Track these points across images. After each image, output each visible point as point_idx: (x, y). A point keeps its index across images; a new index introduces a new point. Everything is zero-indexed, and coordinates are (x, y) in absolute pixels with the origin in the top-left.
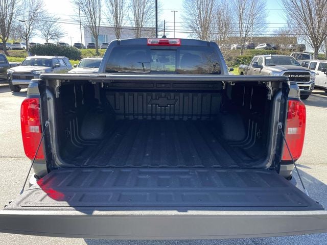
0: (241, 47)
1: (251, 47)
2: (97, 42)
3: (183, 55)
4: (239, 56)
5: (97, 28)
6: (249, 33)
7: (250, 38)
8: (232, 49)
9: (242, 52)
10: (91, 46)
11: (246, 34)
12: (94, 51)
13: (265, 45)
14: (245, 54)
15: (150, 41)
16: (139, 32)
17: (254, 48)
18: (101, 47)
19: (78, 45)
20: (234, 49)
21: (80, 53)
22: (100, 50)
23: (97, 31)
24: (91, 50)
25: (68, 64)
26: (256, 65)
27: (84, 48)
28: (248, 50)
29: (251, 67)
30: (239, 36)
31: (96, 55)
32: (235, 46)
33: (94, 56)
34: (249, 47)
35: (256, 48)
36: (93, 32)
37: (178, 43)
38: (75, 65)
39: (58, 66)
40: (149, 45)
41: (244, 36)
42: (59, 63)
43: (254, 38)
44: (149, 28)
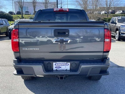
0: (107, 13)
1: (113, 12)
2: (22, 11)
3: (70, 16)
4: (106, 18)
5: (23, 3)
6: (112, 5)
7: (112, 7)
8: (102, 14)
9: (108, 16)
10: (19, 13)
11: (110, 5)
12: (20, 16)
13: (122, 12)
14: (109, 17)
15: (55, 10)
16: (47, 5)
17: (115, 14)
18: (24, 14)
19: (11, 13)
20: (103, 14)
21: (12, 17)
22: (24, 15)
23: (22, 4)
24: (19, 15)
25: (7, 23)
26: (113, 22)
27: (15, 14)
28: (111, 14)
29: (110, 23)
30: (105, 6)
31: (22, 18)
32: (103, 12)
33: (20, 19)
34: (112, 13)
35: (116, 13)
36: (20, 5)
37: (68, 10)
38: (12, 23)
39: (2, 24)
40: (54, 11)
41: (108, 6)
42: (3, 22)
43: (114, 7)
44: (52, 2)
